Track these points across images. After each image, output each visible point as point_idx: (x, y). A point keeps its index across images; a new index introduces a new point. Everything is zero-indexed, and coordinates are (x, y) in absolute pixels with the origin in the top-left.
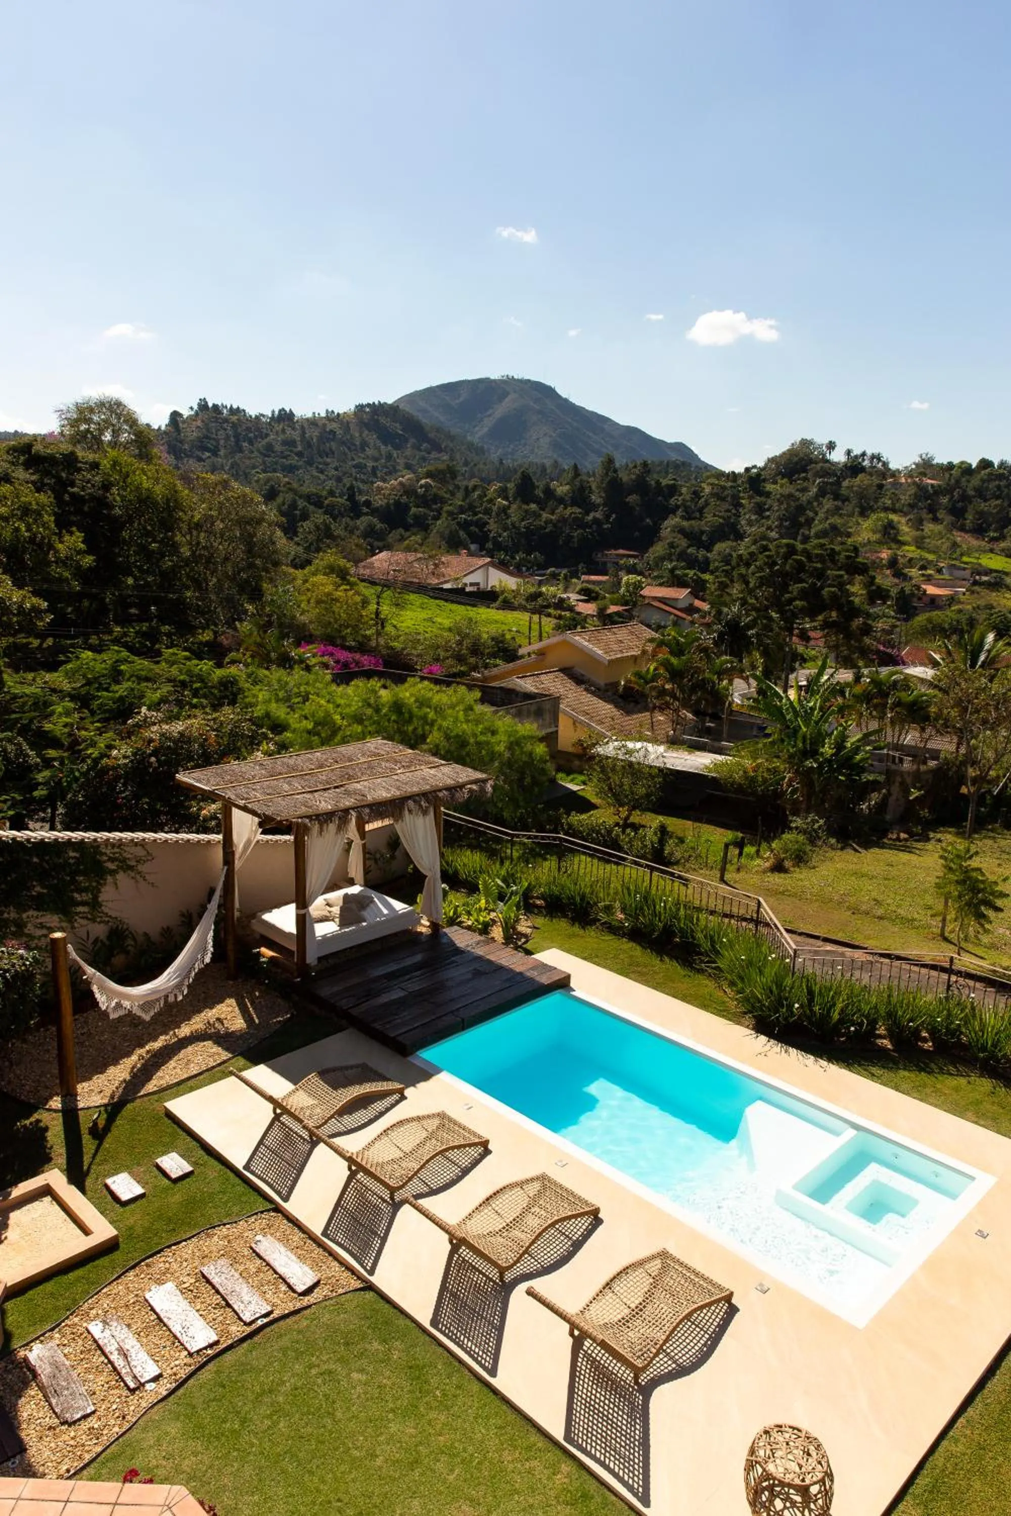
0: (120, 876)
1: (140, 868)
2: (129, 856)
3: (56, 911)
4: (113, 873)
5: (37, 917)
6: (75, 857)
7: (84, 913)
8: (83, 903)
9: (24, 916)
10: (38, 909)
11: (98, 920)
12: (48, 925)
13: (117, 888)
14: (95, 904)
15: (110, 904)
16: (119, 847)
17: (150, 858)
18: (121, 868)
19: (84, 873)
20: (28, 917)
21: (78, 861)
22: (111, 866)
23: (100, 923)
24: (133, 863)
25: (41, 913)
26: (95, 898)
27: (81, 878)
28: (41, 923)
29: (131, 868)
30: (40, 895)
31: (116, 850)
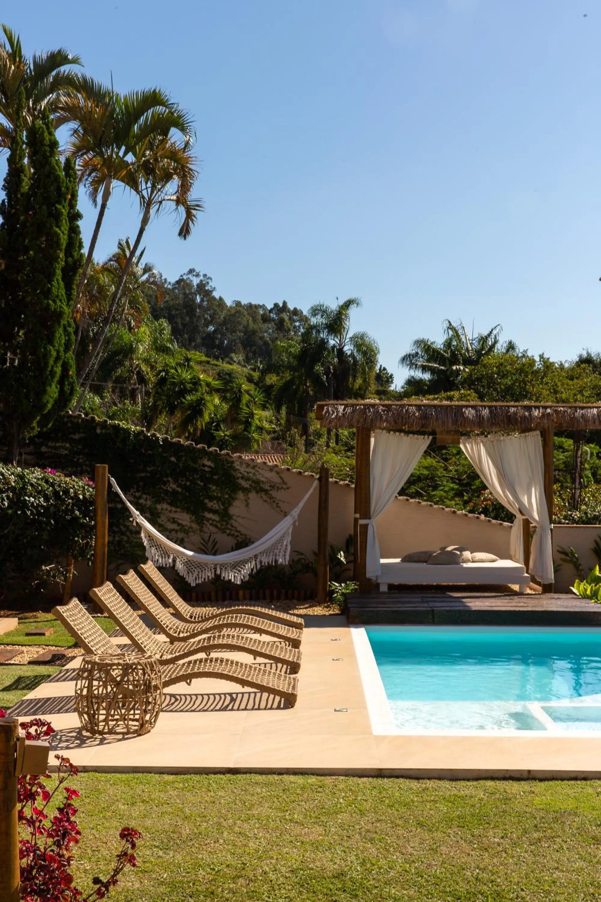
0: (253, 495)
1: (274, 493)
2: (264, 479)
3: (188, 510)
4: (246, 491)
5: (170, 511)
6: (209, 467)
7: (214, 520)
8: (215, 512)
9: (159, 507)
10: (171, 504)
11: (228, 532)
12: (180, 521)
13: (247, 505)
14: (225, 516)
15: (239, 520)
16: (254, 467)
17: (284, 486)
18: (255, 488)
19: (216, 483)
20: (162, 509)
21: (213, 471)
22: (244, 484)
23: (229, 535)
24: (267, 487)
25: (174, 509)
26: (226, 510)
27: (214, 488)
28: (174, 518)
29: (266, 491)
30: (174, 492)
31: (249, 470)
